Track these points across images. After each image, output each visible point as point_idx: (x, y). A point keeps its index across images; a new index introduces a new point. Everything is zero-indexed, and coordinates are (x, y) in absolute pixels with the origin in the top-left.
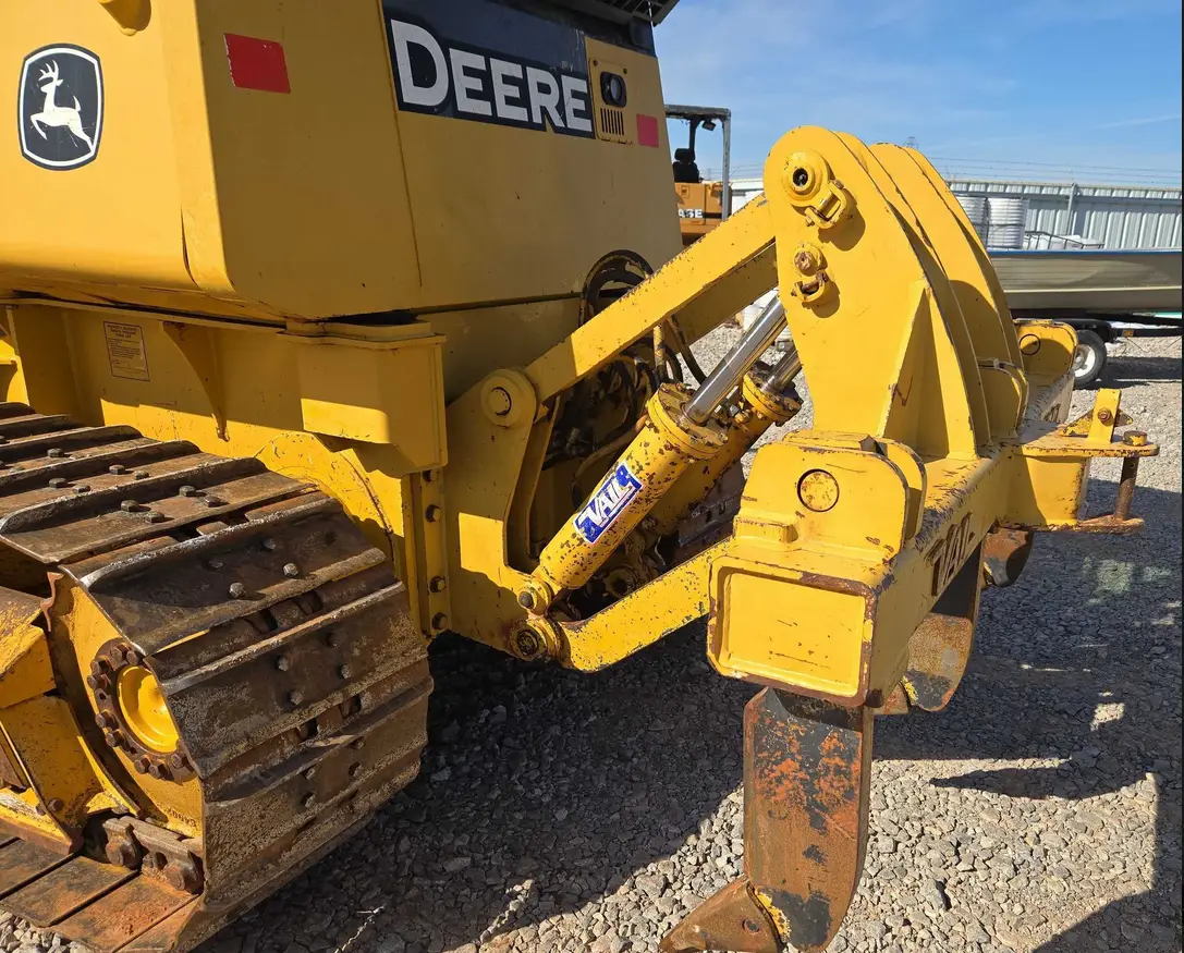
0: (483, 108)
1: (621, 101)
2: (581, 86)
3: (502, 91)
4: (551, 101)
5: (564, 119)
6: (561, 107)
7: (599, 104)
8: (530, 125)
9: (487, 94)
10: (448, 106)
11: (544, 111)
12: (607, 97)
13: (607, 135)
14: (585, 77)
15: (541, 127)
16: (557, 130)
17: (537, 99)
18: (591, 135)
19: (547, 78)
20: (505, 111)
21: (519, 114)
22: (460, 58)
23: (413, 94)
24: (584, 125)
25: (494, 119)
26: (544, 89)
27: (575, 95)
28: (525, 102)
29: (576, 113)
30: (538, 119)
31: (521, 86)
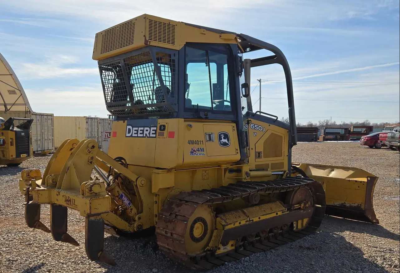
0: (136, 135)
1: (164, 129)
2: (155, 128)
3: (139, 132)
4: (147, 133)
5: (150, 135)
6: (149, 133)
7: (158, 131)
8: (143, 137)
9: (137, 133)
10: (131, 136)
11: (146, 134)
12: (160, 129)
14: (156, 127)
15: (145, 137)
16: (148, 137)
17: (145, 132)
18: (155, 137)
19: (148, 129)
20: (139, 135)
21: (142, 135)
22: (134, 129)
23: (128, 135)
24: (154, 135)
25: (138, 137)
26: (147, 130)
27: (153, 130)
28: (143, 133)
29: (153, 134)
30: (144, 136)
31: (143, 131)
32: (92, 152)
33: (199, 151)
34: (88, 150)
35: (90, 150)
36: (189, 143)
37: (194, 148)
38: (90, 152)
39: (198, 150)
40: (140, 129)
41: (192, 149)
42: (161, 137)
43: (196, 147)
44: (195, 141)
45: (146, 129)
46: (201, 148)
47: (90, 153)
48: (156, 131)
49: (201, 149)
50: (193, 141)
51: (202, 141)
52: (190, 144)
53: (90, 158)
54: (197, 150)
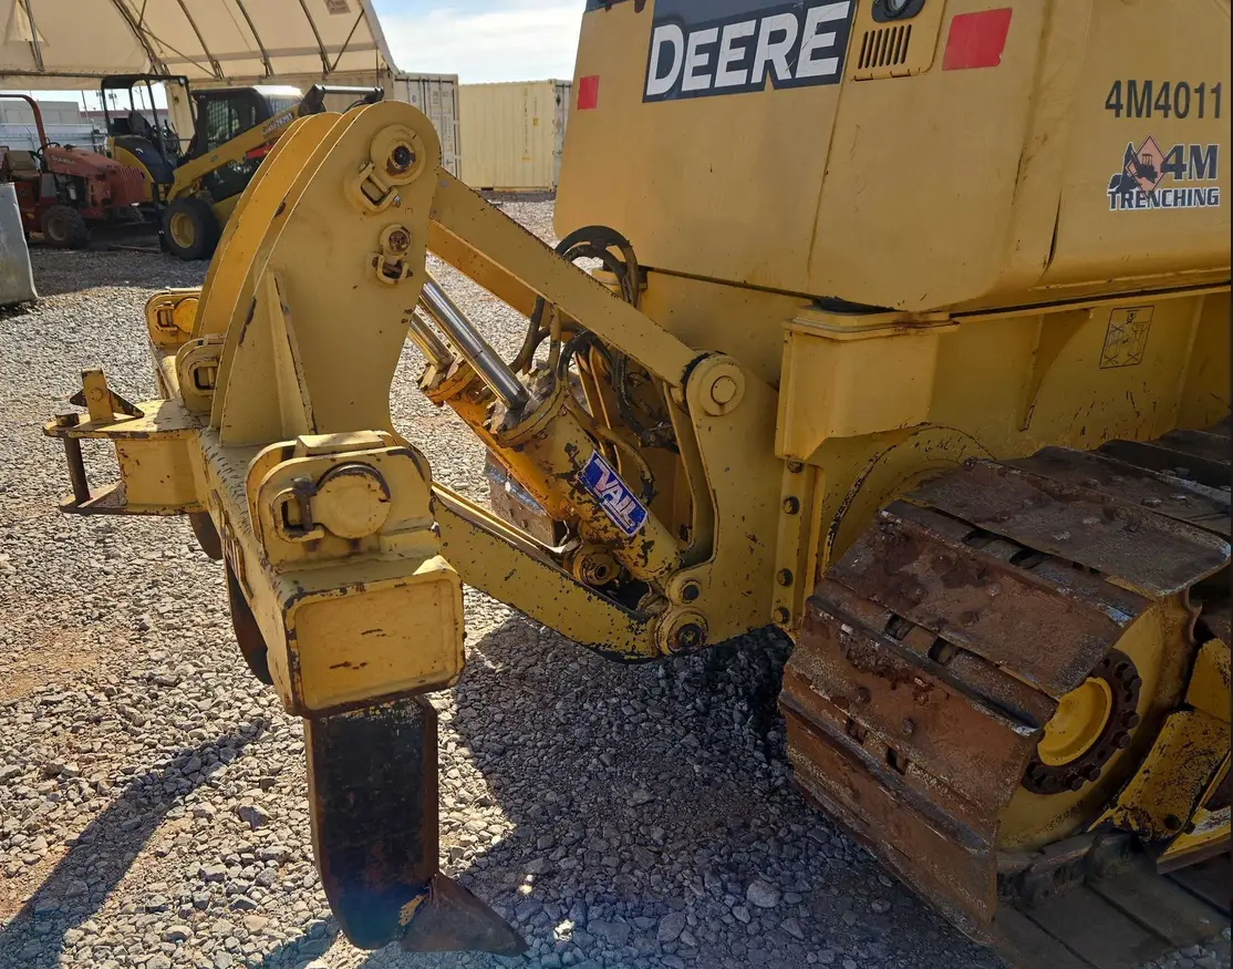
0: (704, 82)
3: (726, 55)
4: (778, 53)
5: (792, 69)
8: (746, 86)
10: (675, 90)
11: (769, 65)
13: (865, 72)
15: (760, 87)
16: (778, 84)
17: (764, 51)
18: (834, 79)
20: (723, 79)
21: (739, 77)
22: (697, 38)
23: (655, 86)
27: (823, 28)
28: (747, 64)
29: (818, 54)
30: (757, 78)
31: (750, 43)
32: (395, 192)
33: (1179, 176)
34: (369, 179)
35: (385, 181)
36: (1118, 107)
37: (1149, 148)
38: (384, 196)
39: (1172, 161)
40: (734, 31)
41: (1130, 157)
42: (878, 70)
43: (1159, 135)
44: (1166, 86)
45: (770, 24)
46: (1195, 151)
47: (385, 203)
48: (841, 28)
49: (1198, 160)
50: (1148, 85)
51: (1217, 91)
52: (1123, 112)
53: (385, 243)
54: (1165, 167)
